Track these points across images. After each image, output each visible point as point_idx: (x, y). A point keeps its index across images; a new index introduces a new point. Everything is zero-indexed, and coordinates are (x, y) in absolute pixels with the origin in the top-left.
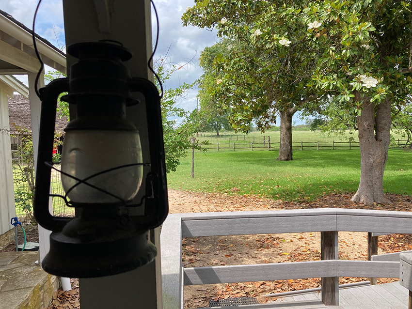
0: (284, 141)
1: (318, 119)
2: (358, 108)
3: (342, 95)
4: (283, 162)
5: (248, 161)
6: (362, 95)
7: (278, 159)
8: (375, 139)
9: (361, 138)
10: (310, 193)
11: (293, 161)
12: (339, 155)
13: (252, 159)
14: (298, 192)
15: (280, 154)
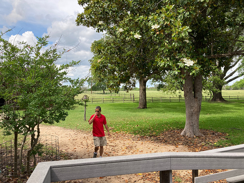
0: (142, 97)
1: (161, 84)
2: (183, 79)
3: (173, 70)
4: (141, 110)
5: (120, 109)
6: (185, 71)
7: (138, 108)
8: (193, 97)
9: (186, 96)
10: (156, 130)
11: (147, 109)
12: (173, 105)
13: (123, 108)
14: (149, 130)
15: (139, 104)
